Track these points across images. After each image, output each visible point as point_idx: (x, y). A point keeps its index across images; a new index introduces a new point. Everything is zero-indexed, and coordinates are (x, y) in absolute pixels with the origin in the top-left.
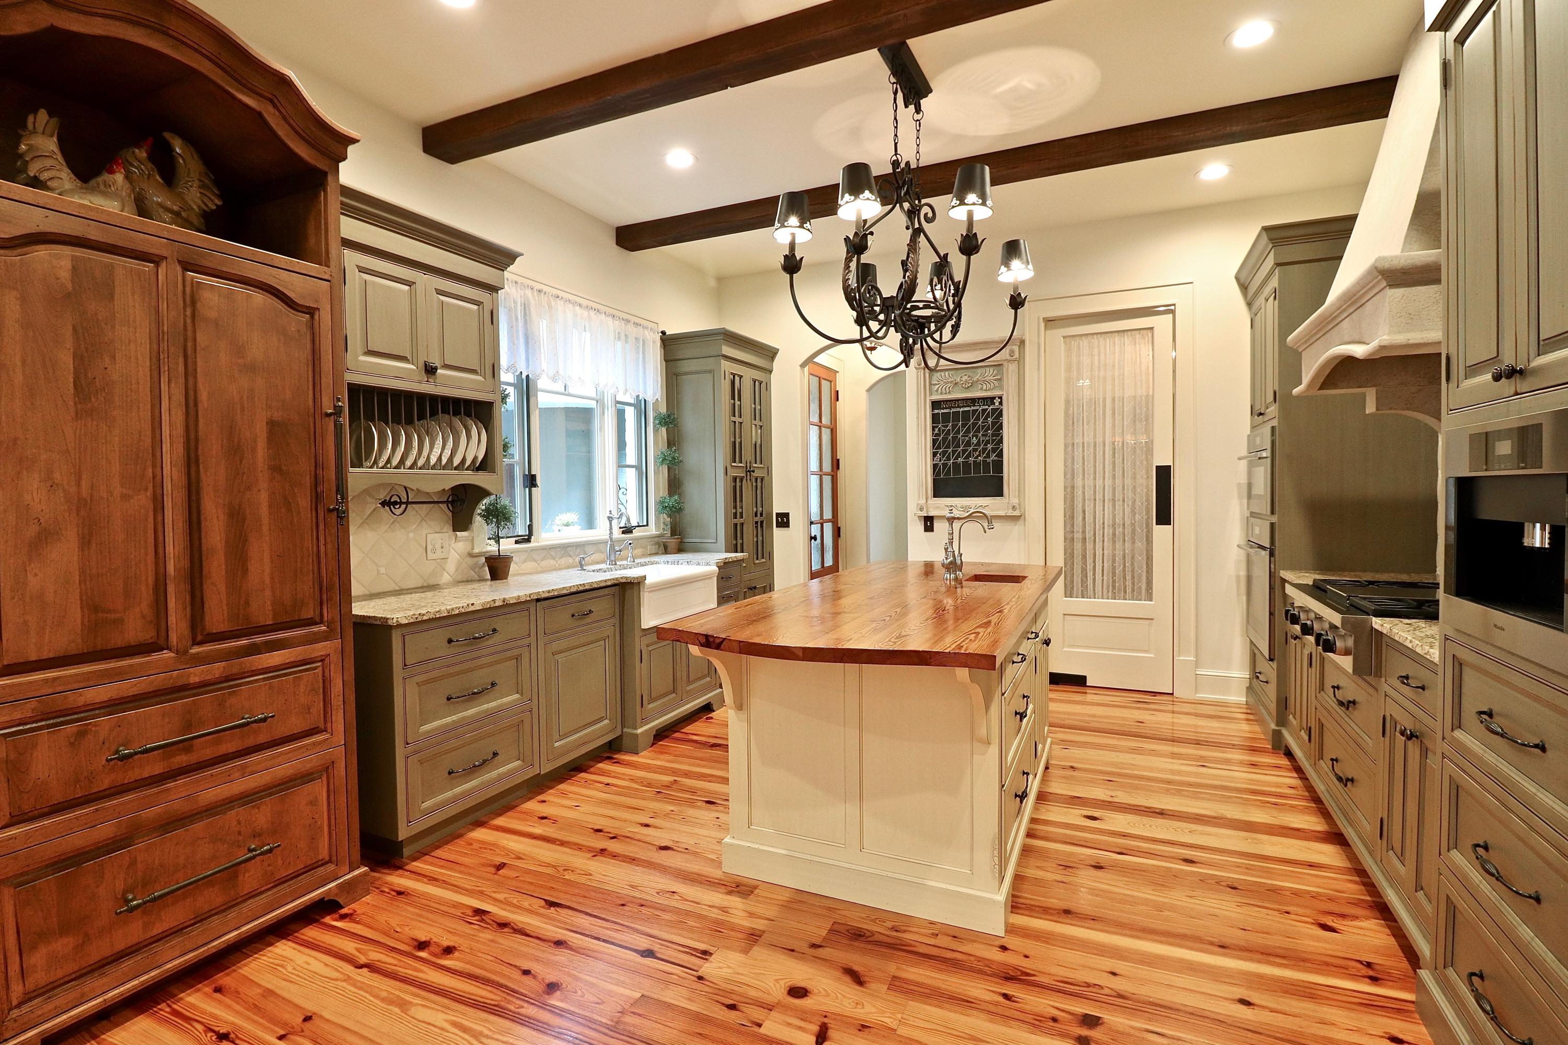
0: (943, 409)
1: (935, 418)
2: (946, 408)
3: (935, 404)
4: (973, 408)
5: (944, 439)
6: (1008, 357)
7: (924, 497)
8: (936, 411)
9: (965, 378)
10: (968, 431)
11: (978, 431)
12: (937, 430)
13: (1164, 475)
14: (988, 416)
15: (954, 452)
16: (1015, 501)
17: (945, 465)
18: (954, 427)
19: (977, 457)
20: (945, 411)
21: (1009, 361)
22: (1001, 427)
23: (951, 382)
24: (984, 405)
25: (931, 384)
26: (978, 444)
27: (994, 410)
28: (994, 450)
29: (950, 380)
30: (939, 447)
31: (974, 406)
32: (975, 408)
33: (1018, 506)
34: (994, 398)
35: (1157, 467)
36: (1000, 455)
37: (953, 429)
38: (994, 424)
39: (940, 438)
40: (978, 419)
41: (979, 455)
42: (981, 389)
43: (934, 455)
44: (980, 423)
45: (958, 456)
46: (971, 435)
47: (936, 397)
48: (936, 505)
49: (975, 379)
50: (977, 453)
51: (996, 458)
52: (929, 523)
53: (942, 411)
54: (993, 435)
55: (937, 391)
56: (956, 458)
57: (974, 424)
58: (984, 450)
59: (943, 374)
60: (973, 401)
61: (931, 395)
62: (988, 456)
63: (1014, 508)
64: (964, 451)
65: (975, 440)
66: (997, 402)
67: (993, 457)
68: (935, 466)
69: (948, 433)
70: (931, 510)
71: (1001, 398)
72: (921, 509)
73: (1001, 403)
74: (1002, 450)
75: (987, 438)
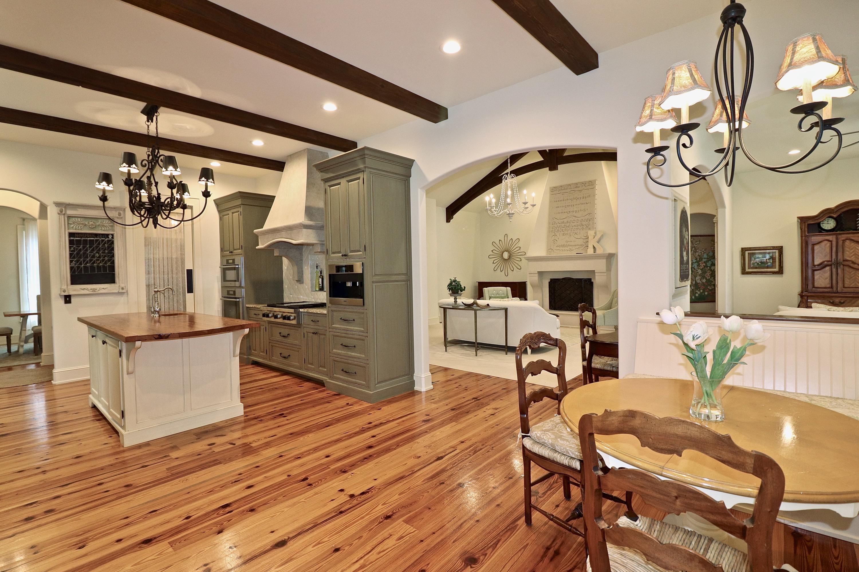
0: (77, 237)
1: (71, 242)
2: (78, 237)
3: (71, 235)
4: (96, 239)
5: (78, 254)
6: (117, 216)
7: (66, 284)
8: (72, 238)
9: (91, 223)
10: (93, 250)
11: (99, 250)
12: (72, 249)
13: (190, 273)
14: (105, 243)
15: (84, 261)
16: (122, 285)
17: (78, 267)
18: (84, 247)
19: (99, 264)
20: (78, 239)
21: (118, 218)
22: (113, 249)
23: (82, 224)
24: (103, 238)
25: (68, 223)
26: (99, 257)
27: (109, 241)
28: (109, 260)
29: (81, 223)
30: (74, 258)
31: (96, 237)
32: (97, 239)
33: (124, 287)
34: (109, 235)
35: (187, 270)
36: (113, 262)
37: (83, 249)
38: (108, 247)
39: (75, 253)
40: (99, 244)
41: (100, 263)
42: (101, 229)
43: (71, 262)
44: (100, 246)
45: (87, 263)
46: (95, 252)
47: (72, 231)
48: (74, 289)
49: (97, 224)
50: (99, 262)
51: (110, 264)
52: (68, 299)
53: (76, 238)
54: (108, 253)
55: (73, 227)
56: (86, 264)
57: (97, 247)
58: (103, 260)
59: (76, 219)
60: (96, 235)
61: (68, 229)
62: (106, 263)
63: (123, 289)
64: (91, 260)
65: (97, 255)
66: (110, 237)
67: (109, 264)
68: (71, 268)
69: (80, 250)
70: (70, 291)
71: (113, 235)
72: (64, 291)
73: (113, 238)
74: (114, 261)
75: (105, 254)
